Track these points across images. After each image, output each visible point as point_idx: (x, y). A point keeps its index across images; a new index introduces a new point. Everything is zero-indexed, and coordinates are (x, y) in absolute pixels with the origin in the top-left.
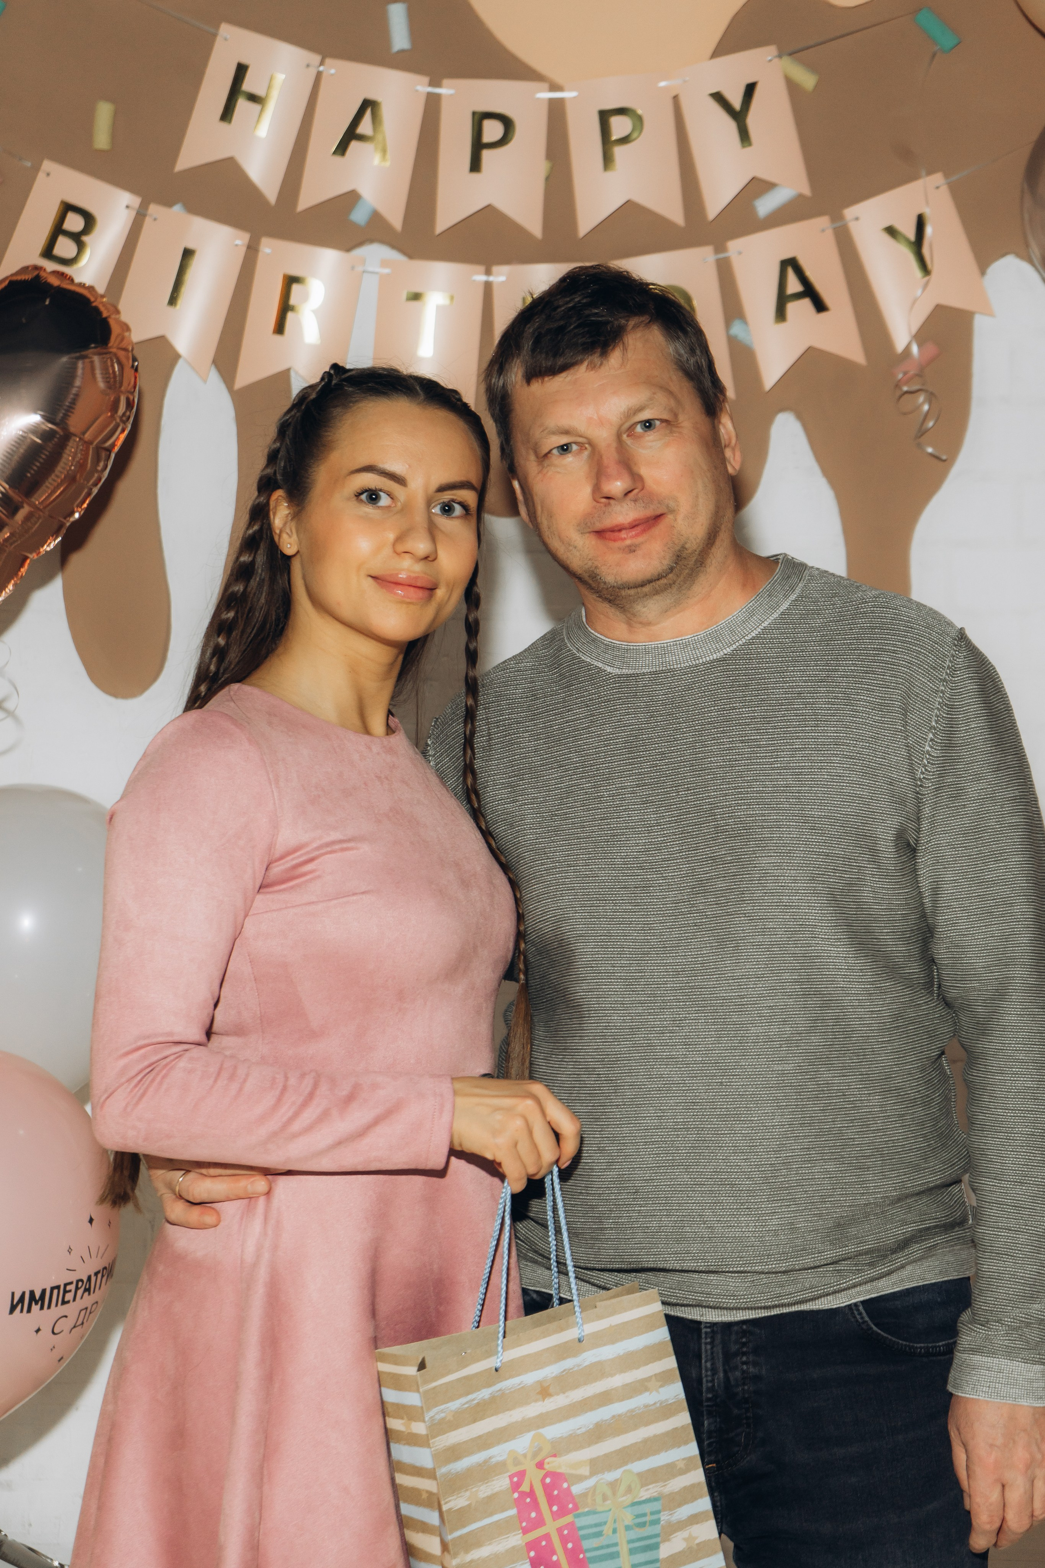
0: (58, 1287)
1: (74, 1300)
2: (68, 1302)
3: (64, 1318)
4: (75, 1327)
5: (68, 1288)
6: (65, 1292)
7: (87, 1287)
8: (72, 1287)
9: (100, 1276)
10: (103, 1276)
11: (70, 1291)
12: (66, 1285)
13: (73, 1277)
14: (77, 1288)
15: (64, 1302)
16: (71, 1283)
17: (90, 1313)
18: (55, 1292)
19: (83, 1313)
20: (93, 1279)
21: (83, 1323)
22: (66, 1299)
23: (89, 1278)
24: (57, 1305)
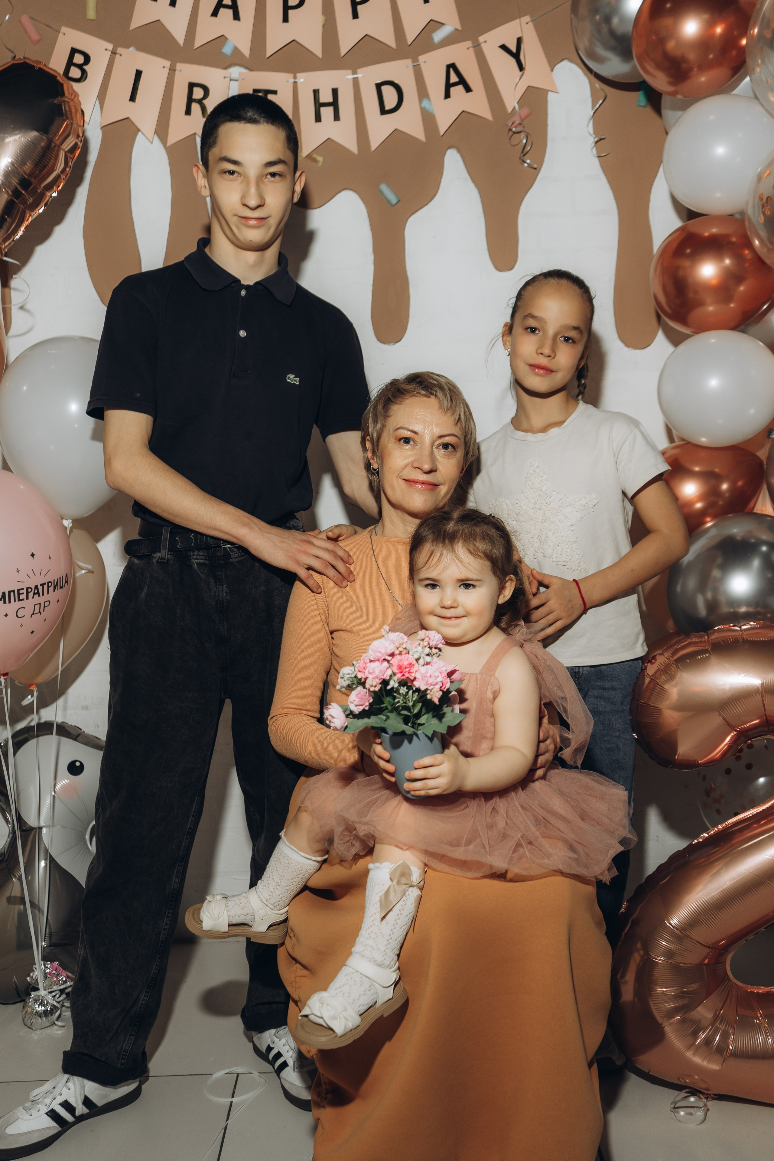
0: (14, 591)
1: (27, 598)
2: (23, 600)
3: (23, 609)
4: (33, 614)
5: (21, 592)
6: (19, 594)
7: (36, 591)
8: (24, 591)
9: (46, 587)
10: (49, 587)
11: (23, 593)
12: (18, 590)
13: (24, 586)
14: (28, 593)
15: (19, 600)
16: (23, 589)
17: (44, 607)
18: (12, 594)
19: (37, 607)
20: (40, 588)
21: (40, 612)
22: (21, 598)
23: (36, 587)
24: (15, 601)
